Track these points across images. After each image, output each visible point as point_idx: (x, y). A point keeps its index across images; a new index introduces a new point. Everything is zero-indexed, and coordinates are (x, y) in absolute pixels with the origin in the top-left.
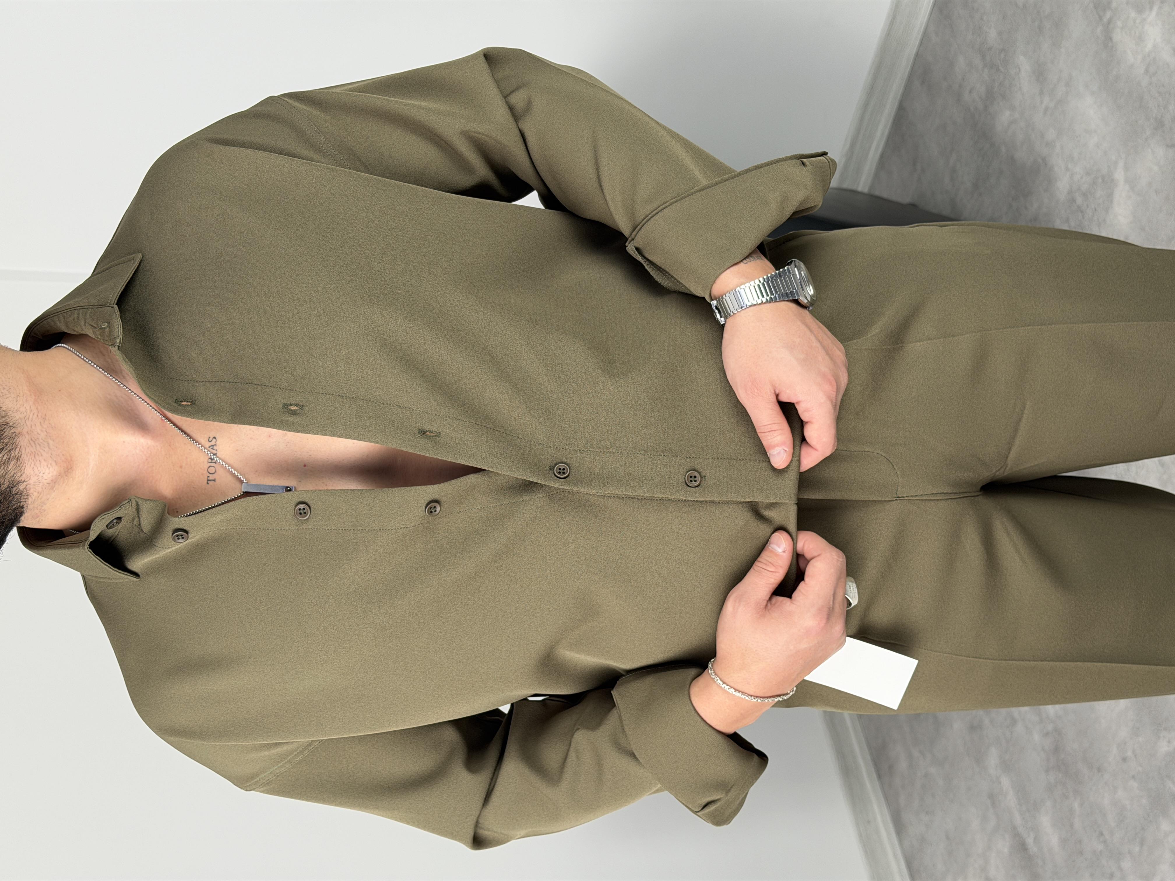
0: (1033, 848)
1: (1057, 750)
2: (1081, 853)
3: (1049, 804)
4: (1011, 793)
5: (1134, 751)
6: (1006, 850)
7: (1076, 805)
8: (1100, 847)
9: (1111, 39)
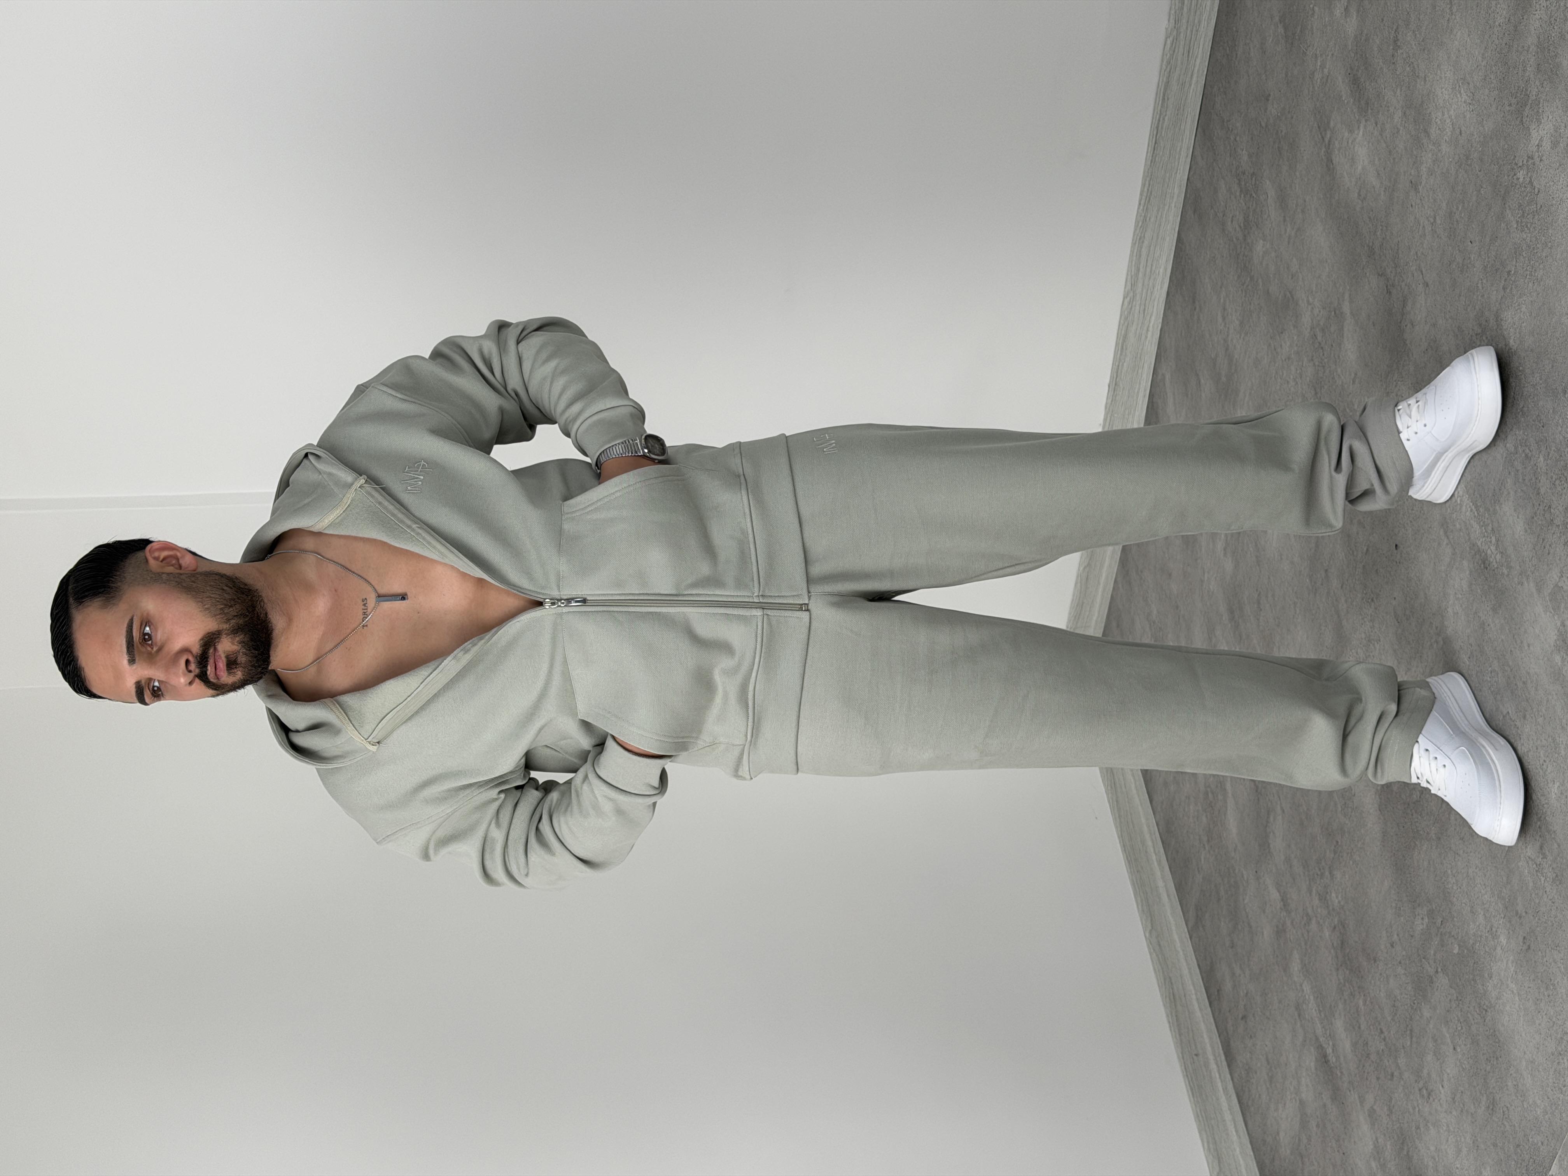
0: (1332, 1059)
1: (1342, 943)
2: (1368, 1056)
3: (1341, 1006)
4: (1312, 997)
5: (1398, 935)
6: (1312, 1064)
7: (1361, 1002)
8: (1382, 1046)
9: (1332, 161)
